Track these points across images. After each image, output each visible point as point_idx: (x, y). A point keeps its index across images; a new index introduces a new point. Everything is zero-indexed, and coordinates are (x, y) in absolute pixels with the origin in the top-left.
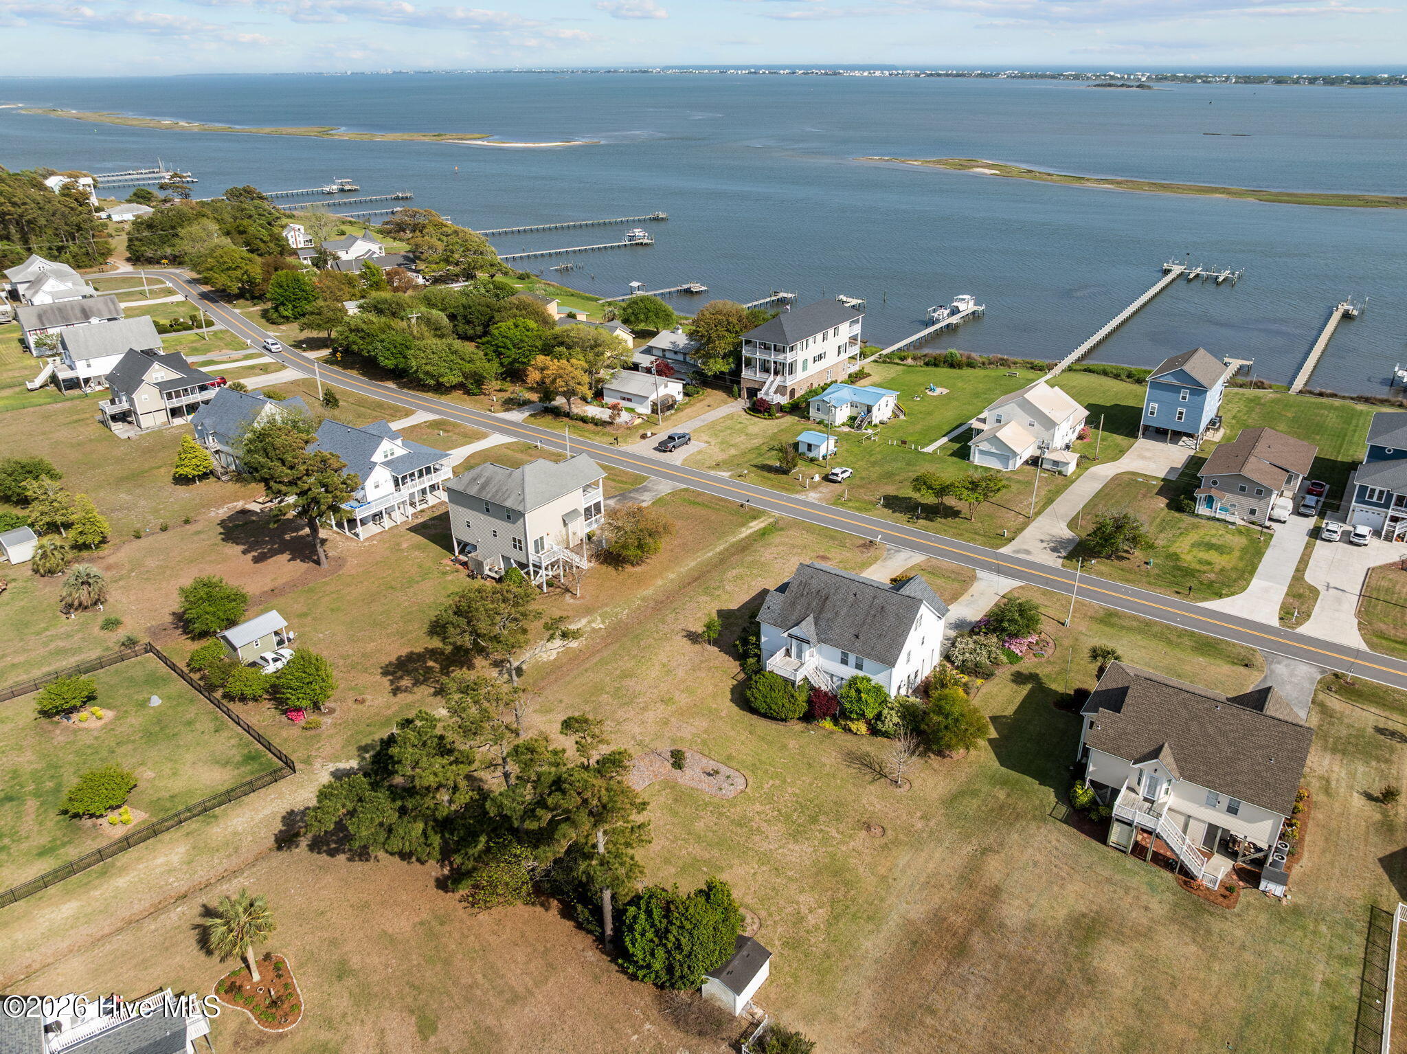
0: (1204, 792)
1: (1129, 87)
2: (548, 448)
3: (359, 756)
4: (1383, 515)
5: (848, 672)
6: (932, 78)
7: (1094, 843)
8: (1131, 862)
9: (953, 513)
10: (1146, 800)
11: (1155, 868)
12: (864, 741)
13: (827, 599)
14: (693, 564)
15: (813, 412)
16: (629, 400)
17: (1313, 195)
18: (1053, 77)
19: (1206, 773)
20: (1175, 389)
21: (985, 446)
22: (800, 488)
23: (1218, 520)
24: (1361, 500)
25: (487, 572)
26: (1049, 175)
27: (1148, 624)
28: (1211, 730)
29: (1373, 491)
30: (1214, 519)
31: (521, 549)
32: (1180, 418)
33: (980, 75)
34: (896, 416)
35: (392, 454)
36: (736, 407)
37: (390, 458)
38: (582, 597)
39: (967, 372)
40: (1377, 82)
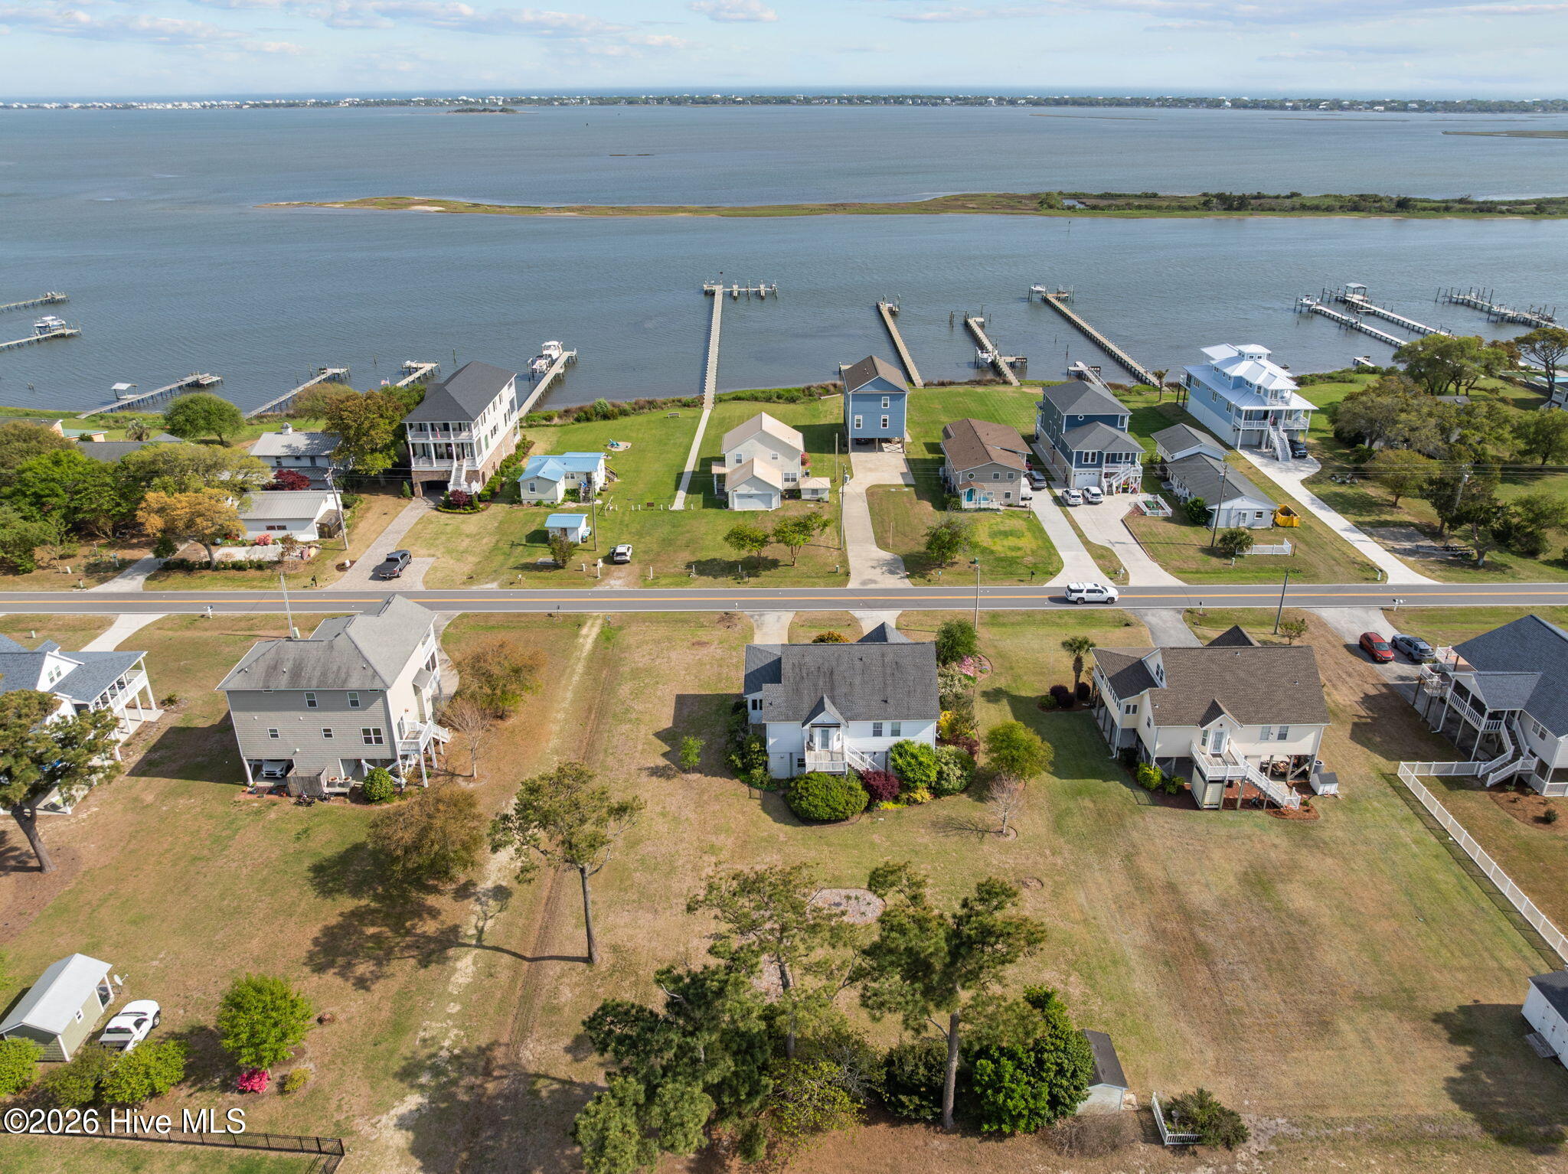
0: (1256, 729)
1: (492, 111)
2: (224, 613)
3: (412, 1087)
4: (1097, 474)
5: (886, 742)
6: (258, 110)
7: (1191, 812)
8: (1228, 815)
9: (774, 564)
10: (1214, 756)
11: (1246, 812)
12: (933, 807)
13: (832, 673)
14: (569, 695)
15: (525, 494)
16: (284, 528)
17: (762, 208)
18: (402, 104)
19: (1257, 712)
20: (876, 398)
21: (744, 489)
22: (591, 580)
23: (985, 509)
24: (1079, 465)
25: (326, 790)
26: (500, 207)
27: (1029, 614)
28: (1242, 675)
29: (1087, 454)
30: (980, 510)
31: (379, 741)
32: (885, 425)
33: (314, 105)
34: (610, 480)
35: (59, 674)
36: (417, 510)
37: (57, 680)
38: (481, 776)
39: (623, 421)
40: (715, 102)
